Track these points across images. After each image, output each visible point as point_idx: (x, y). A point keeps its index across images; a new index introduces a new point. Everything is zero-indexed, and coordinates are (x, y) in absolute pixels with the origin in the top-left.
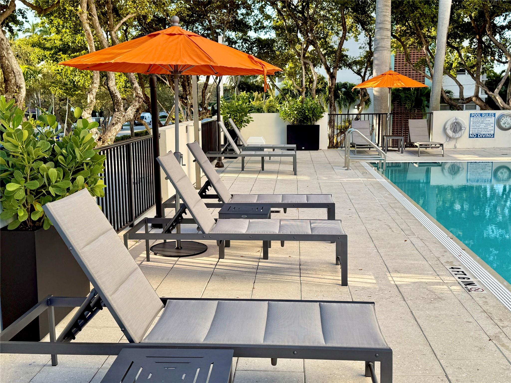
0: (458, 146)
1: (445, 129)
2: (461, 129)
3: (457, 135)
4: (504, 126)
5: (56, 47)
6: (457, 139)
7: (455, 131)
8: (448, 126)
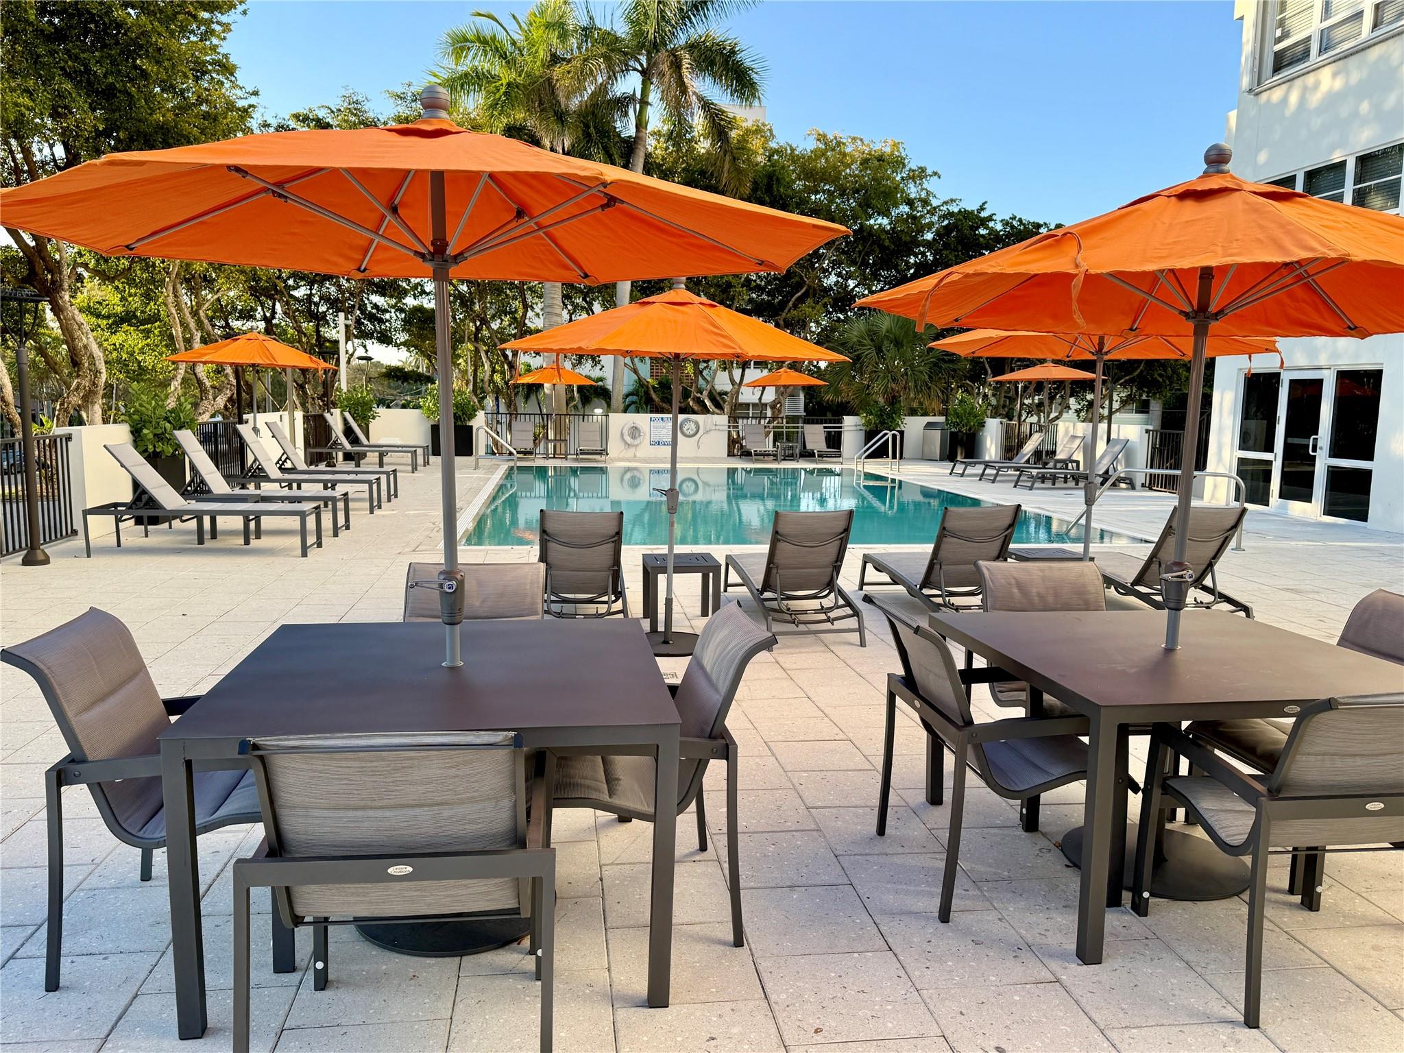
0: (638, 454)
1: (622, 435)
2: (640, 436)
3: (636, 442)
4: (687, 433)
5: (116, 315)
6: (637, 446)
7: (634, 437)
8: (626, 432)
